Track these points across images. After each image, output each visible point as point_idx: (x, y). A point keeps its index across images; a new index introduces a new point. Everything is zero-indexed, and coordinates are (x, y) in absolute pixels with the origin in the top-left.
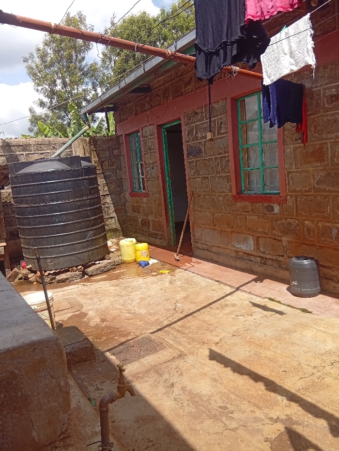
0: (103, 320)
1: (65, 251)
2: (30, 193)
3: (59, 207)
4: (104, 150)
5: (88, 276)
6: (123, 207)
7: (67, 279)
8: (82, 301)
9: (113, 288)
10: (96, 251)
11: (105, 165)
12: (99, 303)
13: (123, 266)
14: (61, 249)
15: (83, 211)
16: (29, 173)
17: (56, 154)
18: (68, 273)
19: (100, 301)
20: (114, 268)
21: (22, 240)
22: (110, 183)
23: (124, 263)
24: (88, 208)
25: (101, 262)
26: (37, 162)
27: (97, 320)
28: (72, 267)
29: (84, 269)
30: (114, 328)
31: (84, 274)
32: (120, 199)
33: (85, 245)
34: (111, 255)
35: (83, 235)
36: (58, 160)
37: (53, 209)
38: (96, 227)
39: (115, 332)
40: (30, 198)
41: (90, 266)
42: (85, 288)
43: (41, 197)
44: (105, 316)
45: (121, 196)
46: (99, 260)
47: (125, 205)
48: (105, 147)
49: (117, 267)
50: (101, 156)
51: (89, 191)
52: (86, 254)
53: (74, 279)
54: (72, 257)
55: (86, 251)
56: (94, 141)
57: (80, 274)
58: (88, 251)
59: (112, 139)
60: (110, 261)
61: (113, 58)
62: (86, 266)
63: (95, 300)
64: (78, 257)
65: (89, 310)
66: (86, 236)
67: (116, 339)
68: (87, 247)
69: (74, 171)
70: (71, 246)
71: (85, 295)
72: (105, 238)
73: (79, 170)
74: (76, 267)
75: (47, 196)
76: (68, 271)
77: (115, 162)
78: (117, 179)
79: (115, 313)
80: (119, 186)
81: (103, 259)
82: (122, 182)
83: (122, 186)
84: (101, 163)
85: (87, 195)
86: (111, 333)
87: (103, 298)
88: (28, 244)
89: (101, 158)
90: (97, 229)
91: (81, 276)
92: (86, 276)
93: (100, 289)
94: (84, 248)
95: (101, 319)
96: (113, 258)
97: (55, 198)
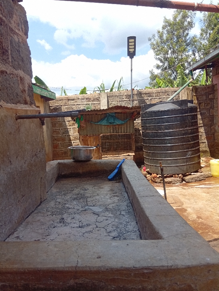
0: (199, 217)
1: (171, 163)
2: (153, 124)
3: (170, 133)
4: (202, 95)
5: (185, 182)
6: (212, 135)
7: (171, 182)
8: (183, 200)
9: (205, 194)
10: (192, 166)
11: (202, 106)
12: (195, 203)
13: (211, 178)
14: (169, 162)
15: (186, 137)
16: (153, 111)
17: (170, 98)
18: (172, 178)
19: (196, 202)
20: (205, 179)
21: (144, 153)
22: (204, 118)
23: (212, 176)
24: (189, 136)
25: (195, 173)
26: (158, 104)
27: (194, 216)
28: (175, 175)
29: (183, 177)
30: (208, 225)
31: (183, 180)
32: (211, 130)
33: (185, 160)
34: (202, 169)
35: (185, 154)
36: (172, 103)
37: (166, 135)
38: (193, 149)
39: (208, 228)
40: (152, 127)
41: (187, 175)
42: (184, 191)
43: (159, 126)
44: (200, 214)
45: (212, 128)
46: (194, 172)
47: (214, 135)
48: (203, 93)
49: (207, 179)
50: (199, 99)
51: (191, 124)
52: (185, 167)
53: (176, 182)
54: (176, 168)
55: (185, 165)
56: (195, 89)
57: (180, 180)
58: (187, 165)
59: (209, 88)
60: (202, 174)
61: (209, 31)
62: (185, 175)
63: (192, 201)
64: (180, 168)
65: (187, 207)
66: (187, 154)
67: (210, 234)
68: (187, 162)
69: (183, 109)
70: (176, 161)
71: (184, 195)
72: (199, 157)
73: (185, 109)
74: (178, 175)
75: (163, 126)
76: (172, 176)
77: (209, 103)
78: (210, 115)
79: (207, 214)
80: (211, 121)
81: (197, 172)
82: (213, 118)
83: (213, 121)
84: (199, 104)
85: (190, 127)
86: (206, 229)
87: (197, 201)
88: (148, 156)
89: (199, 101)
90: (194, 150)
91: (181, 181)
92: (184, 182)
93: (194, 193)
94: (184, 163)
95: (197, 216)
96: (204, 172)
97: (168, 128)
